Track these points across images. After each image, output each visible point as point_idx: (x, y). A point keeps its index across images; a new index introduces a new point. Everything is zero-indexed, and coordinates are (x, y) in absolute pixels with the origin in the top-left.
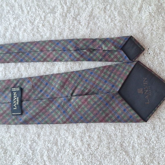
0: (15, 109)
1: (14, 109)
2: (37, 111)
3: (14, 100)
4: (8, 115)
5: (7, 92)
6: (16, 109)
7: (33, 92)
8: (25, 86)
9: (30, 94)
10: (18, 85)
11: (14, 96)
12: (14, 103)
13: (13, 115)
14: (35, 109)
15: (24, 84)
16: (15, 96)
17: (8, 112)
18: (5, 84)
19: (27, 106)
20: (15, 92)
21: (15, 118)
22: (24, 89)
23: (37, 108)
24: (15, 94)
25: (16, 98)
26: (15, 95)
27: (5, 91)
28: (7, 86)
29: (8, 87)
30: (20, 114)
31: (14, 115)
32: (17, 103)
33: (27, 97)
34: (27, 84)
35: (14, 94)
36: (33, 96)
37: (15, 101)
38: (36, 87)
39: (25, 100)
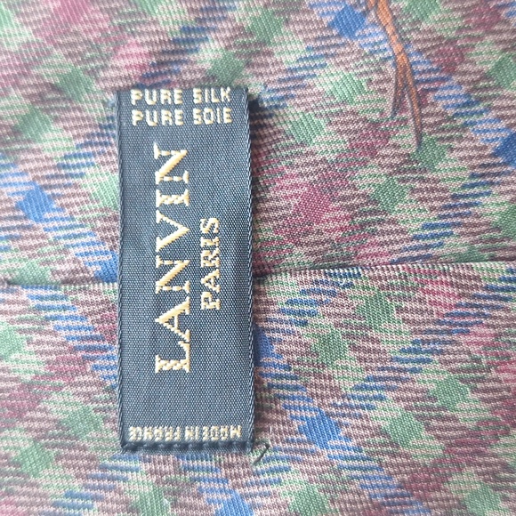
0: (174, 365)
1: (160, 365)
2: (470, 409)
3: (161, 243)
4: (60, 439)
5: (55, 141)
6: (184, 365)
7: (408, 159)
8: (295, 80)
9: (369, 178)
10: (209, 53)
11: (160, 199)
12: (160, 285)
13: (135, 447)
14: (431, 377)
15: (290, 50)
16: (175, 199)
17: (61, 404)
18: (27, 34)
19: (325, 341)
20: (171, 138)
21: (157, 494)
22: (293, 113)
23: (472, 375)
24: (176, 170)
25: (182, 230)
26: (170, 189)
27: (27, 120)
28: (57, 65)
29: (73, 80)
30: (229, 445)
31: (153, 447)
32: (197, 290)
33: (331, 223)
34: (322, 53)
35: (159, 175)
36: (412, 216)
37: (179, 265)
38: (446, 98)
39: (299, 255)
